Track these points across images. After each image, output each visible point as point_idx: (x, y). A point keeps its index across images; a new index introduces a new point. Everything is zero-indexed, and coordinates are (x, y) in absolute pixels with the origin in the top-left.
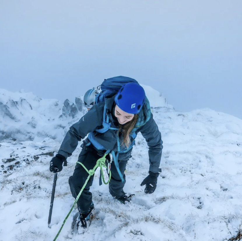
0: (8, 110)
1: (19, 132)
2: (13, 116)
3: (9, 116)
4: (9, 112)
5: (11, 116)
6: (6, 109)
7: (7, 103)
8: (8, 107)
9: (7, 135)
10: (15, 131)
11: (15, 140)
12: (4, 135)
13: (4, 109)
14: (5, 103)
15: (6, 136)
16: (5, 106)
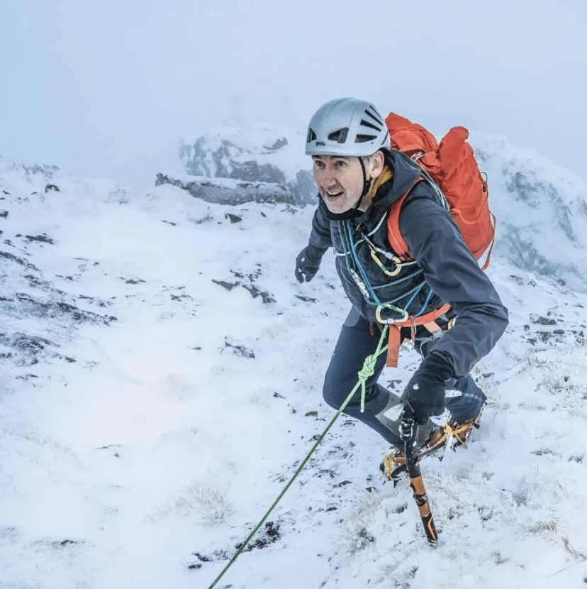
0: (568, 218)
1: (573, 270)
2: (574, 234)
3: (565, 230)
4: (568, 222)
5: (569, 232)
6: (566, 215)
7: (571, 203)
8: (570, 212)
9: (547, 268)
10: (566, 265)
11: (563, 283)
12: (542, 267)
13: (561, 213)
14: (566, 203)
15: (545, 268)
16: (565, 208)
